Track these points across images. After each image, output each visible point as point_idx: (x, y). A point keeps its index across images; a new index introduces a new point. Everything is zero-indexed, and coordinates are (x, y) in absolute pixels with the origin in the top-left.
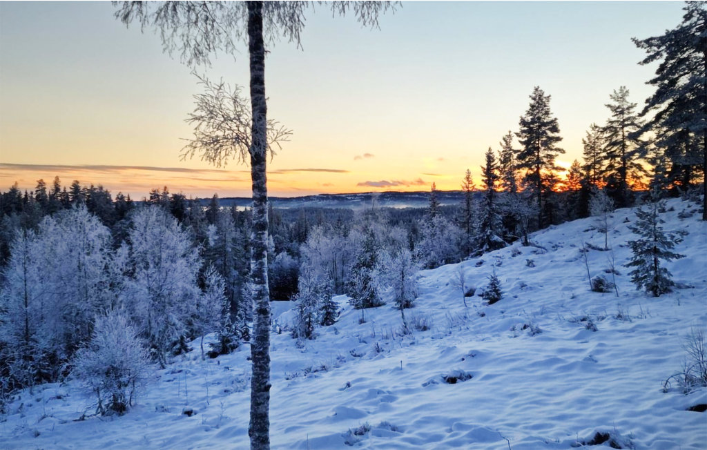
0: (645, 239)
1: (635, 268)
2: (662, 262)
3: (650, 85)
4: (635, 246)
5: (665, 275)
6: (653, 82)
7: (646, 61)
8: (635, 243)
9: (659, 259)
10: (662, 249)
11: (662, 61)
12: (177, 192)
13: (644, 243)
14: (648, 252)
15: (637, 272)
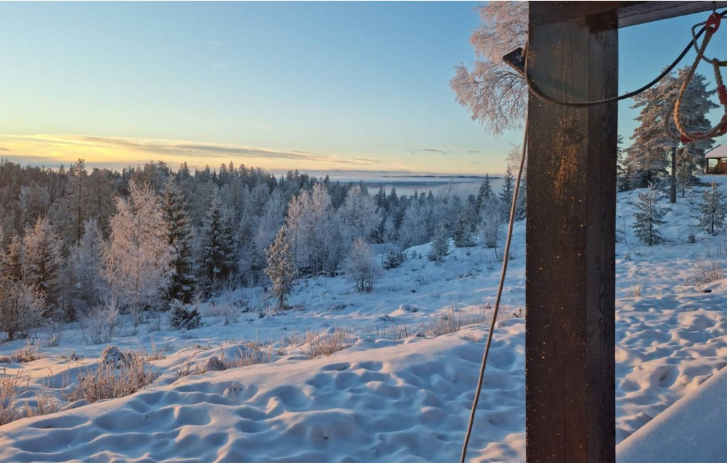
0: (645, 212)
1: (639, 229)
2: (656, 227)
3: (637, 121)
4: (638, 216)
5: (657, 234)
6: (639, 119)
7: (636, 107)
8: (638, 214)
9: (653, 224)
10: (654, 218)
11: (645, 107)
12: (303, 173)
13: (644, 215)
14: (646, 220)
15: (640, 231)
